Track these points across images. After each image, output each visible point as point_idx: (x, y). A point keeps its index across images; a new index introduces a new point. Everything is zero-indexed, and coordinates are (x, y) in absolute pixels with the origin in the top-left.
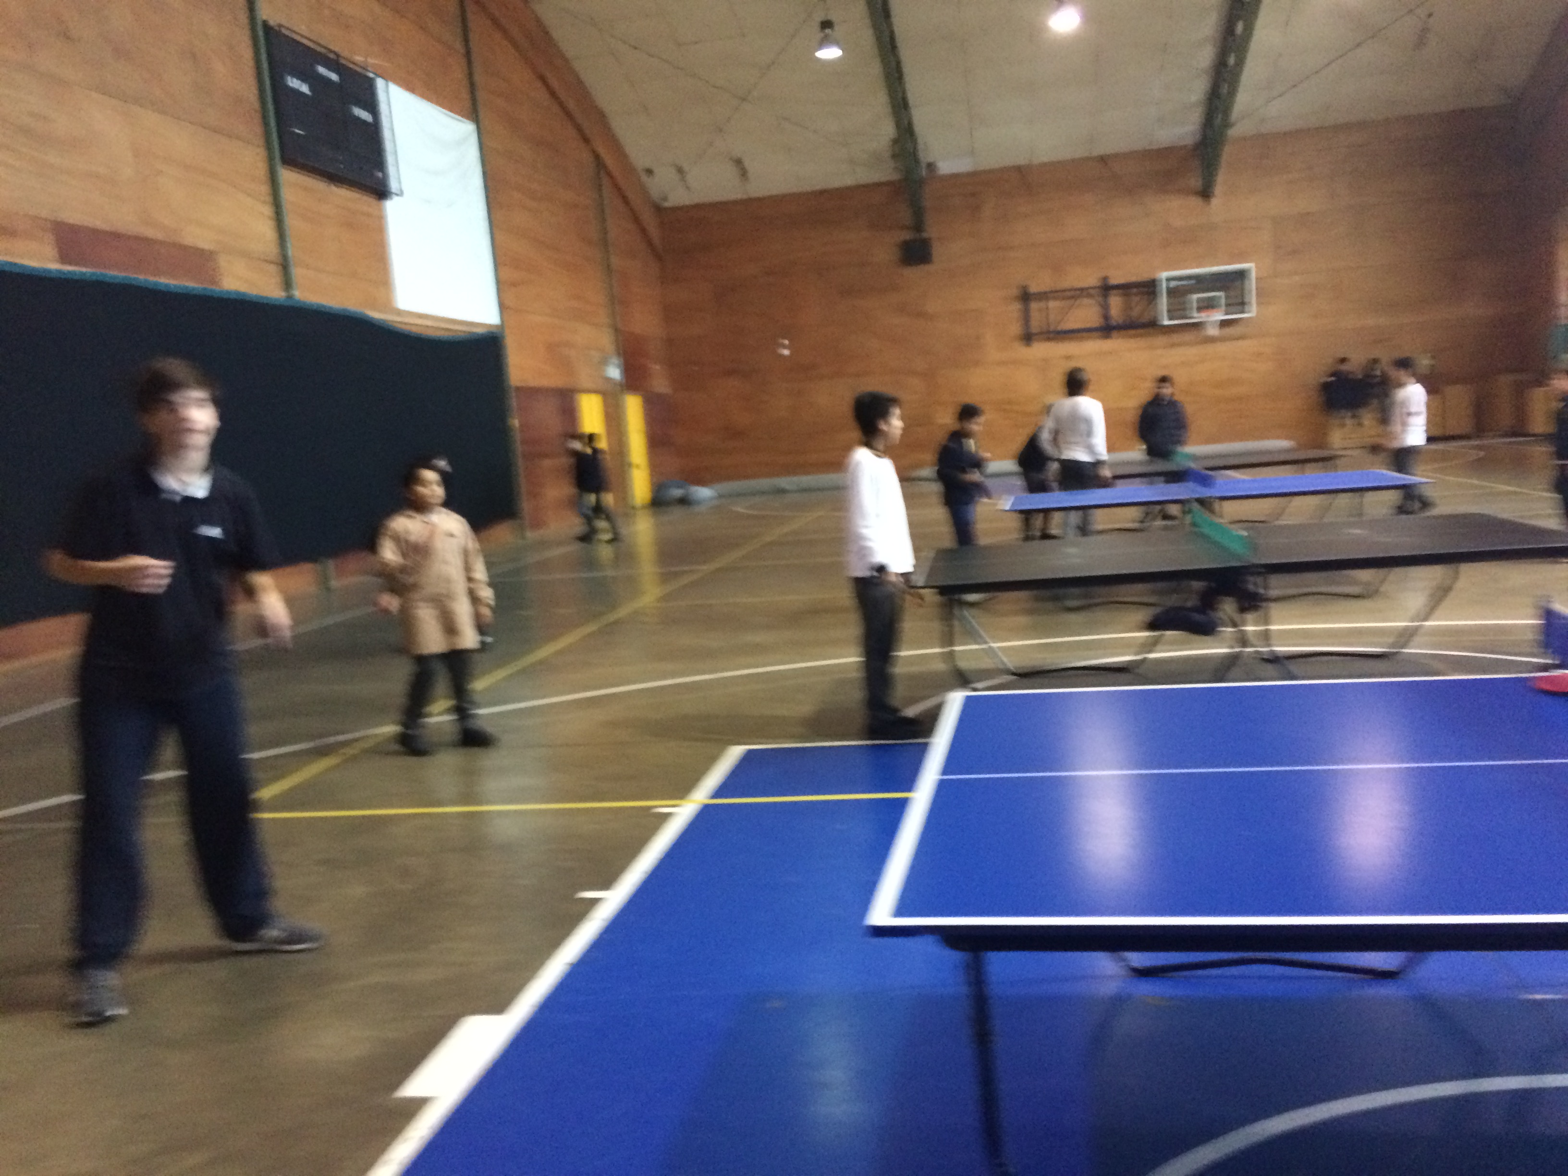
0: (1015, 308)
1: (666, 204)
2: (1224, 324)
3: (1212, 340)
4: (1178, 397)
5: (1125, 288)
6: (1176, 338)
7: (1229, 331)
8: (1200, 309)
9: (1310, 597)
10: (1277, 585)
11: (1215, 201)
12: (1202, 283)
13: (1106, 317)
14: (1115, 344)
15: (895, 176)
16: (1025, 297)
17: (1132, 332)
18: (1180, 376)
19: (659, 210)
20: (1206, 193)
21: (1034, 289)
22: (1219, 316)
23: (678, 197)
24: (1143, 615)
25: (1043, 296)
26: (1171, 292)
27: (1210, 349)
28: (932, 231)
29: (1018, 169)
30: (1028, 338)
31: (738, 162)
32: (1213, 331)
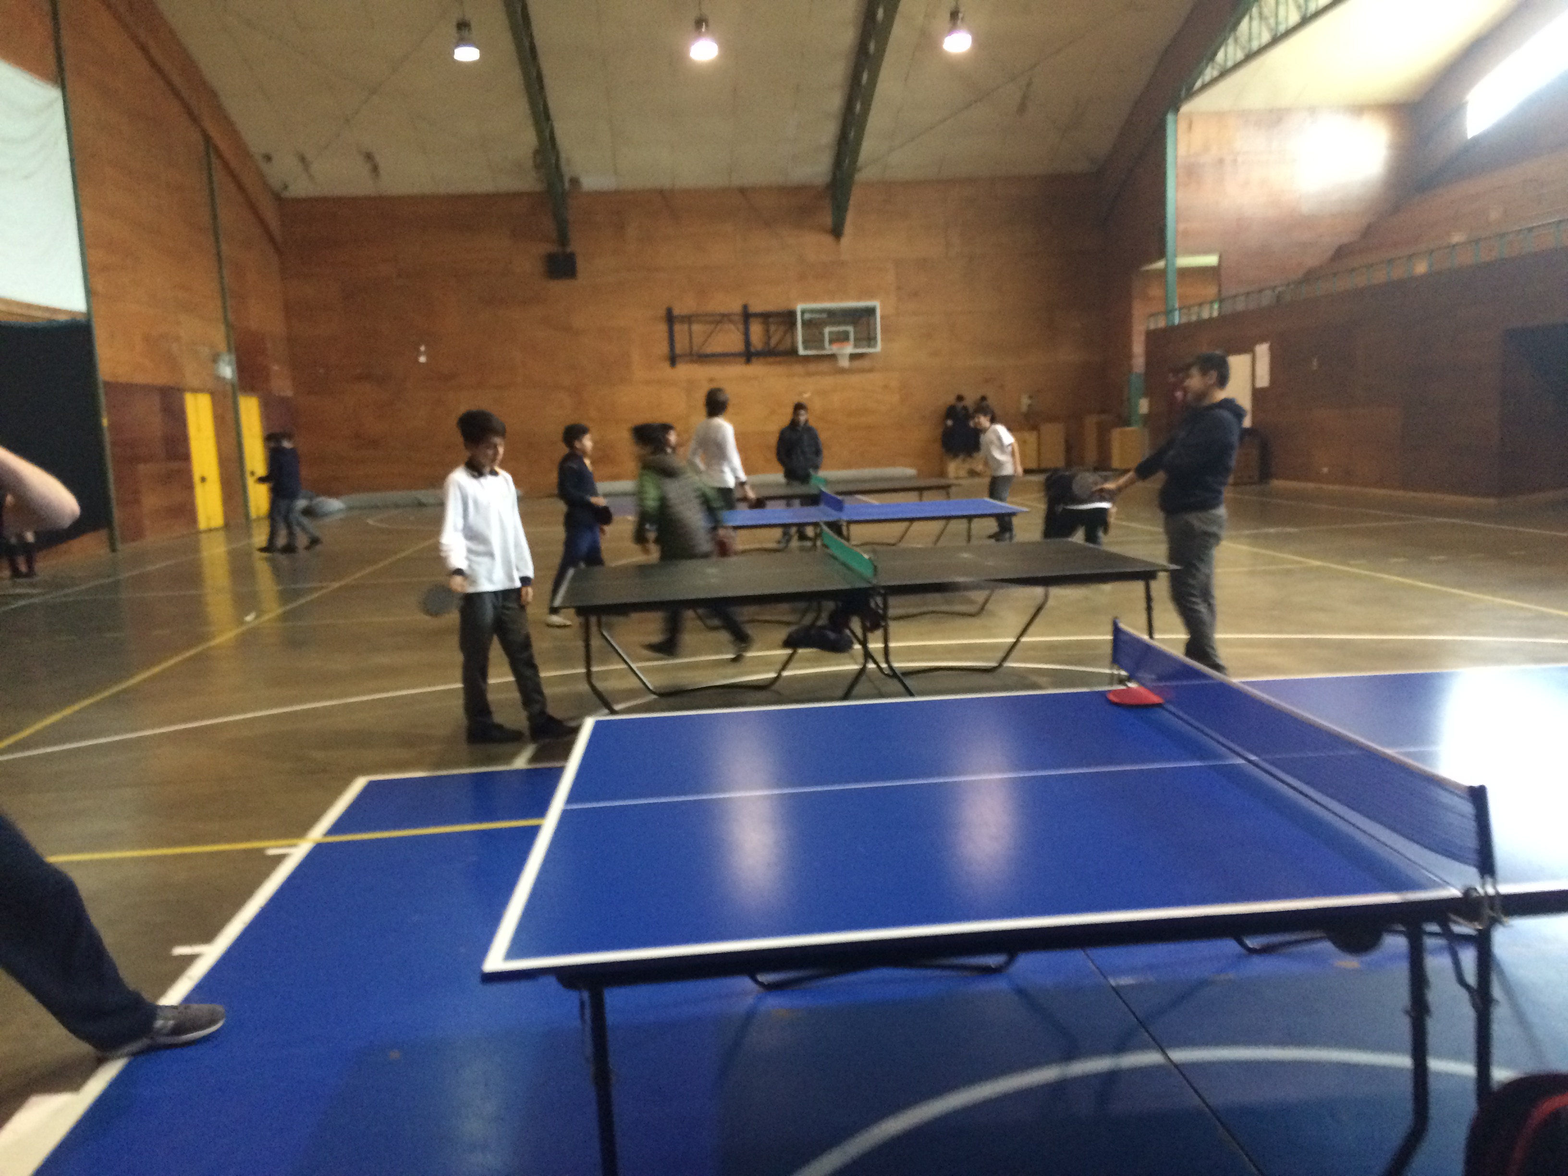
0: (663, 327)
1: (286, 194)
2: (853, 357)
3: (843, 371)
4: (813, 423)
5: (766, 317)
6: (812, 367)
7: (858, 364)
8: (831, 342)
9: (928, 616)
10: (897, 606)
11: (845, 241)
12: (834, 316)
13: (747, 342)
14: (757, 369)
15: (538, 187)
16: (670, 318)
17: (771, 360)
18: (816, 405)
19: (278, 198)
20: (837, 232)
21: (678, 310)
22: (849, 349)
23: (300, 188)
24: (782, 634)
25: (688, 319)
26: (806, 324)
27: (840, 379)
28: (576, 246)
29: (661, 192)
30: (673, 360)
31: (369, 157)
32: (844, 363)
